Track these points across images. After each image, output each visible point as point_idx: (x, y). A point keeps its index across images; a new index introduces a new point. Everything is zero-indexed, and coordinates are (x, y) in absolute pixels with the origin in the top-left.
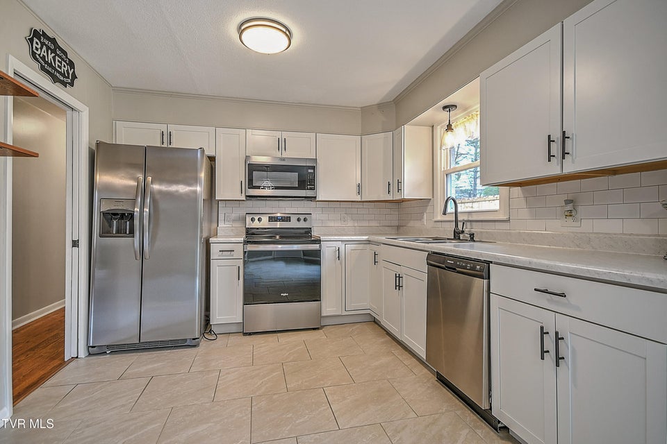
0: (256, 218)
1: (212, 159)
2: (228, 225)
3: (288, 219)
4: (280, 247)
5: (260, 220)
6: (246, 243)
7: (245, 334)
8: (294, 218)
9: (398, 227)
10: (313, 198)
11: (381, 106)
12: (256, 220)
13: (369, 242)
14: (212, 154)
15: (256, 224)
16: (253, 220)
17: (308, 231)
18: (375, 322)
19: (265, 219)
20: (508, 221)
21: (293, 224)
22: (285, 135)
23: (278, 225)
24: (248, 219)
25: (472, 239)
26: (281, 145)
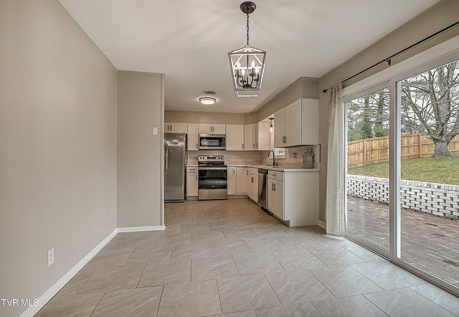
0: (202, 158)
1: (186, 135)
2: (191, 160)
3: (215, 158)
4: (212, 168)
5: (204, 158)
6: (199, 167)
7: (199, 200)
8: (217, 158)
9: (260, 162)
10: (224, 150)
11: (252, 113)
12: (202, 159)
13: (246, 167)
14: (186, 133)
15: (202, 160)
16: (201, 158)
17: (223, 163)
18: (249, 198)
19: (206, 158)
20: (286, 159)
21: (217, 160)
22: (214, 125)
23: (211, 160)
24: (199, 158)
25: (277, 165)
26: (212, 129)
